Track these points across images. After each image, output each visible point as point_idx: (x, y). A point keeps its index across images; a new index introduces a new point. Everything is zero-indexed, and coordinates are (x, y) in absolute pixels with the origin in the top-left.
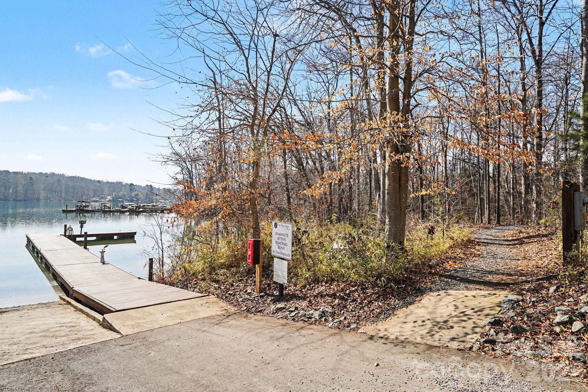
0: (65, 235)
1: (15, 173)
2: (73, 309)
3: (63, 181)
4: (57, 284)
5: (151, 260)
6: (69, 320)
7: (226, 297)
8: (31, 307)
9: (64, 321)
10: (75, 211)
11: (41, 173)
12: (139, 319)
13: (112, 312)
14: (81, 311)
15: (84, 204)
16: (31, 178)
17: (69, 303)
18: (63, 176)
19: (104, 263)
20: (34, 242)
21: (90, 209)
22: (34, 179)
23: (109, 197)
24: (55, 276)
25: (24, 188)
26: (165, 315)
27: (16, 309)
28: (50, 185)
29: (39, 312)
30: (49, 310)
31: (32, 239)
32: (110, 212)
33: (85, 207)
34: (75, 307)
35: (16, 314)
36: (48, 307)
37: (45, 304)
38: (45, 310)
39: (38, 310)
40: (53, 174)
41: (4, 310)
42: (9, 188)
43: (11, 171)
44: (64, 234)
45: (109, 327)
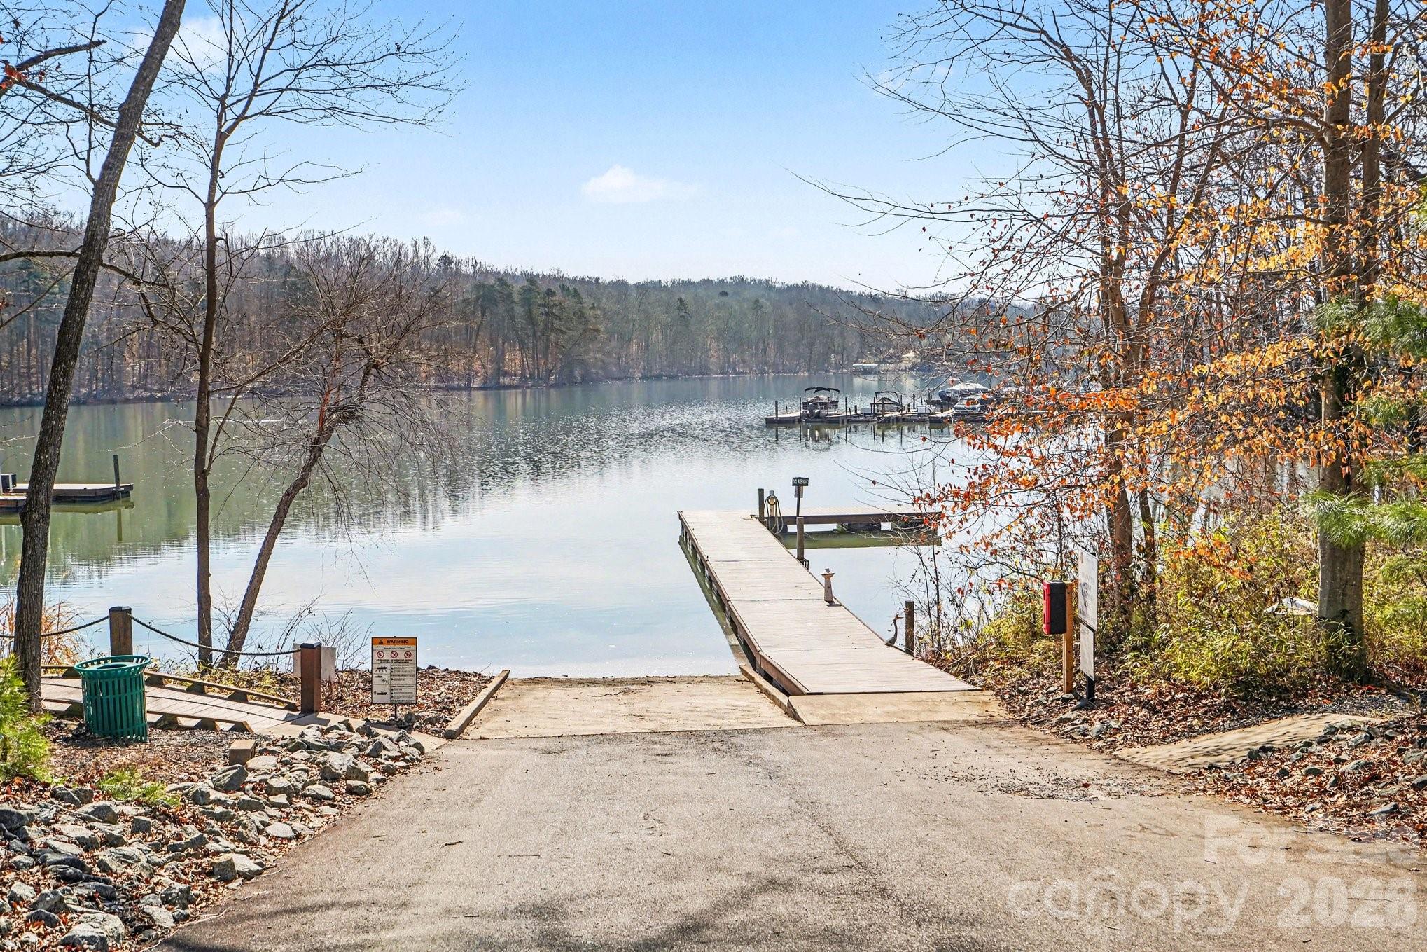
0: (761, 518)
1: (642, 288)
2: (756, 689)
3: (768, 306)
4: (737, 643)
5: (910, 605)
6: (746, 704)
7: (1012, 697)
8: (692, 680)
9: (737, 703)
10: (800, 420)
11: (707, 282)
12: (839, 709)
13: (802, 694)
14: (766, 692)
15: (823, 397)
16: (680, 300)
17: (752, 680)
18: (767, 285)
19: (831, 603)
20: (695, 534)
21: (842, 412)
22: (691, 307)
23: (911, 355)
24: (734, 626)
25: (665, 335)
26: (879, 711)
27: (670, 680)
28: (732, 322)
29: (704, 687)
30: (720, 686)
31: (691, 526)
32: (900, 421)
33: (826, 406)
34: (758, 686)
35: (670, 687)
36: (719, 683)
37: (715, 677)
38: (714, 687)
39: (703, 685)
40: (740, 282)
41: (655, 679)
42: (630, 340)
43: (632, 281)
44: (757, 513)
45: (792, 713)
